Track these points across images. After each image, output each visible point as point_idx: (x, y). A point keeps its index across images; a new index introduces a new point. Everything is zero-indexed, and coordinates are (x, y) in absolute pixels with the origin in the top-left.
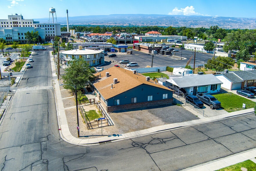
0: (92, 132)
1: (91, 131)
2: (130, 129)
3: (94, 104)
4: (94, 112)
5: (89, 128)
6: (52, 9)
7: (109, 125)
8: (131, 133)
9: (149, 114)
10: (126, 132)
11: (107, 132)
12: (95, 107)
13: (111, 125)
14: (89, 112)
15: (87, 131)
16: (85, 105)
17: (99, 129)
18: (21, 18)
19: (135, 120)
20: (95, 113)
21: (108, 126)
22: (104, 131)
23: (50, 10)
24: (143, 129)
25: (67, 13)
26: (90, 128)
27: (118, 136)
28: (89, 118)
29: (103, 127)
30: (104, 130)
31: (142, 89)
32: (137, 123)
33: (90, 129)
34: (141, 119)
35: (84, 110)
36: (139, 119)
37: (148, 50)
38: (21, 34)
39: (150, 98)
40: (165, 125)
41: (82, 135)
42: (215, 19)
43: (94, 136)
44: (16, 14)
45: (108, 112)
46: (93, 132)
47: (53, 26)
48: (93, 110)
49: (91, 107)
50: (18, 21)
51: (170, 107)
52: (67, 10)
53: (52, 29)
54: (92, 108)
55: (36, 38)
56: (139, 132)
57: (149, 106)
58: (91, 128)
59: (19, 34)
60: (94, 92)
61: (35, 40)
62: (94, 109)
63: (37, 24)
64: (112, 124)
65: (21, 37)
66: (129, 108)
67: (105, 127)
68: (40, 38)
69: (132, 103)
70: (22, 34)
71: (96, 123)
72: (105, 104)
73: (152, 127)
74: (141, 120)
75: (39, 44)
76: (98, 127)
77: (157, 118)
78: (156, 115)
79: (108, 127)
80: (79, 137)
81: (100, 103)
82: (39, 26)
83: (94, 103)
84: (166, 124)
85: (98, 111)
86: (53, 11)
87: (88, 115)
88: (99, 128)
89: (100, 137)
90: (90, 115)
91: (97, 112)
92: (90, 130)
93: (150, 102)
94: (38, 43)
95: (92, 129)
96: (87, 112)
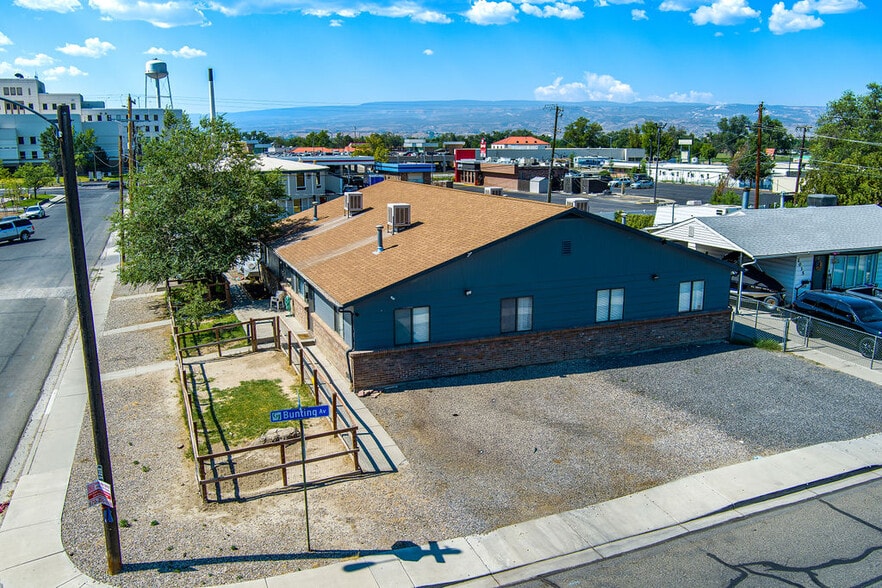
0: (229, 527)
1: (225, 520)
2: (522, 495)
3: (277, 348)
4: (266, 390)
5: (212, 493)
6: (154, 66)
7: (366, 466)
8: (540, 523)
9: (616, 393)
10: (492, 517)
11: (349, 520)
12: (277, 366)
13: (378, 472)
14: (234, 391)
15: (196, 514)
16: (222, 358)
17: (286, 502)
18: (35, 90)
19: (539, 432)
20: (274, 395)
21: (360, 474)
22: (328, 519)
23: (149, 69)
24: (620, 490)
25: (211, 79)
26: (225, 495)
27: (431, 558)
28: (226, 425)
29: (321, 484)
30: (328, 505)
31: (567, 248)
32: (564, 451)
33: (220, 501)
34: (582, 426)
35: (206, 382)
36: (567, 427)
37: (517, 181)
38: (27, 141)
39: (610, 304)
40: (760, 461)
41: (149, 551)
42: (718, 111)
43: (245, 559)
44: (17, 75)
45: (357, 389)
46: (241, 527)
47: (156, 118)
48: (264, 382)
49: (252, 366)
50: (26, 99)
51: (724, 355)
52: (211, 71)
53: (152, 129)
54: (263, 370)
55: (86, 156)
56: (598, 521)
57: (603, 352)
58: (232, 495)
59: (21, 141)
60: (280, 293)
61: (81, 160)
62: (271, 377)
63: (94, 112)
64: (384, 466)
65: (29, 149)
66: (490, 364)
67: (336, 487)
68: (102, 155)
69: (502, 334)
70: (33, 141)
71: (271, 457)
72: (339, 338)
73: (673, 475)
74: (580, 431)
75: (95, 176)
76: (280, 484)
77: (682, 414)
78: (666, 398)
79: (357, 483)
80: (118, 566)
81: (313, 343)
82: (104, 118)
83: (273, 345)
84: (760, 453)
85: (293, 388)
86: (160, 71)
87: (226, 410)
88: (287, 490)
89: (289, 569)
90: (240, 409)
91: (286, 390)
92: (219, 514)
93: (611, 325)
94: (91, 174)
95: (239, 499)
96: (222, 394)
